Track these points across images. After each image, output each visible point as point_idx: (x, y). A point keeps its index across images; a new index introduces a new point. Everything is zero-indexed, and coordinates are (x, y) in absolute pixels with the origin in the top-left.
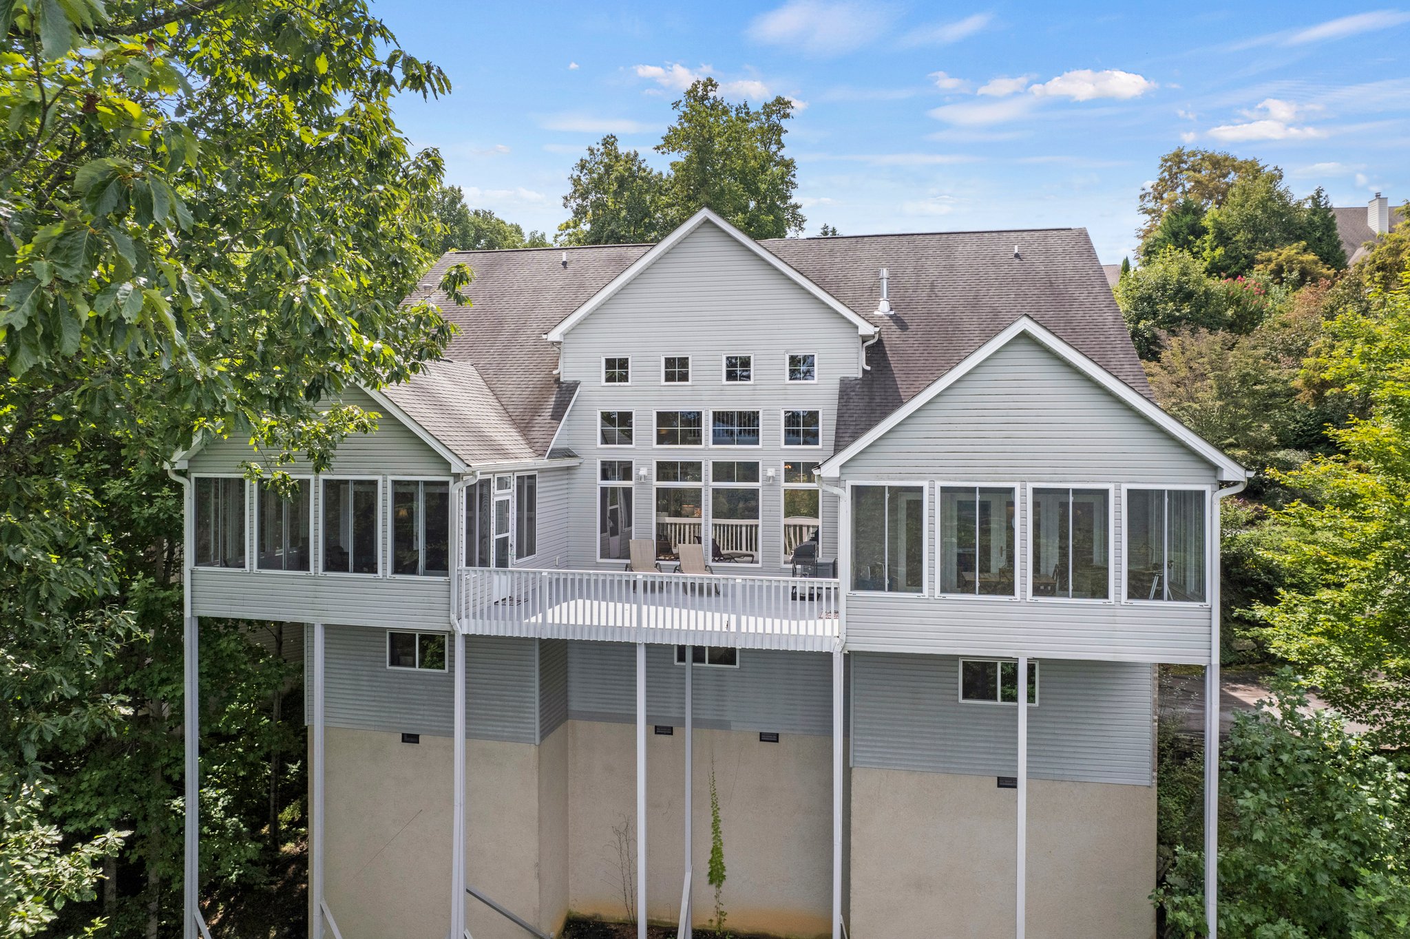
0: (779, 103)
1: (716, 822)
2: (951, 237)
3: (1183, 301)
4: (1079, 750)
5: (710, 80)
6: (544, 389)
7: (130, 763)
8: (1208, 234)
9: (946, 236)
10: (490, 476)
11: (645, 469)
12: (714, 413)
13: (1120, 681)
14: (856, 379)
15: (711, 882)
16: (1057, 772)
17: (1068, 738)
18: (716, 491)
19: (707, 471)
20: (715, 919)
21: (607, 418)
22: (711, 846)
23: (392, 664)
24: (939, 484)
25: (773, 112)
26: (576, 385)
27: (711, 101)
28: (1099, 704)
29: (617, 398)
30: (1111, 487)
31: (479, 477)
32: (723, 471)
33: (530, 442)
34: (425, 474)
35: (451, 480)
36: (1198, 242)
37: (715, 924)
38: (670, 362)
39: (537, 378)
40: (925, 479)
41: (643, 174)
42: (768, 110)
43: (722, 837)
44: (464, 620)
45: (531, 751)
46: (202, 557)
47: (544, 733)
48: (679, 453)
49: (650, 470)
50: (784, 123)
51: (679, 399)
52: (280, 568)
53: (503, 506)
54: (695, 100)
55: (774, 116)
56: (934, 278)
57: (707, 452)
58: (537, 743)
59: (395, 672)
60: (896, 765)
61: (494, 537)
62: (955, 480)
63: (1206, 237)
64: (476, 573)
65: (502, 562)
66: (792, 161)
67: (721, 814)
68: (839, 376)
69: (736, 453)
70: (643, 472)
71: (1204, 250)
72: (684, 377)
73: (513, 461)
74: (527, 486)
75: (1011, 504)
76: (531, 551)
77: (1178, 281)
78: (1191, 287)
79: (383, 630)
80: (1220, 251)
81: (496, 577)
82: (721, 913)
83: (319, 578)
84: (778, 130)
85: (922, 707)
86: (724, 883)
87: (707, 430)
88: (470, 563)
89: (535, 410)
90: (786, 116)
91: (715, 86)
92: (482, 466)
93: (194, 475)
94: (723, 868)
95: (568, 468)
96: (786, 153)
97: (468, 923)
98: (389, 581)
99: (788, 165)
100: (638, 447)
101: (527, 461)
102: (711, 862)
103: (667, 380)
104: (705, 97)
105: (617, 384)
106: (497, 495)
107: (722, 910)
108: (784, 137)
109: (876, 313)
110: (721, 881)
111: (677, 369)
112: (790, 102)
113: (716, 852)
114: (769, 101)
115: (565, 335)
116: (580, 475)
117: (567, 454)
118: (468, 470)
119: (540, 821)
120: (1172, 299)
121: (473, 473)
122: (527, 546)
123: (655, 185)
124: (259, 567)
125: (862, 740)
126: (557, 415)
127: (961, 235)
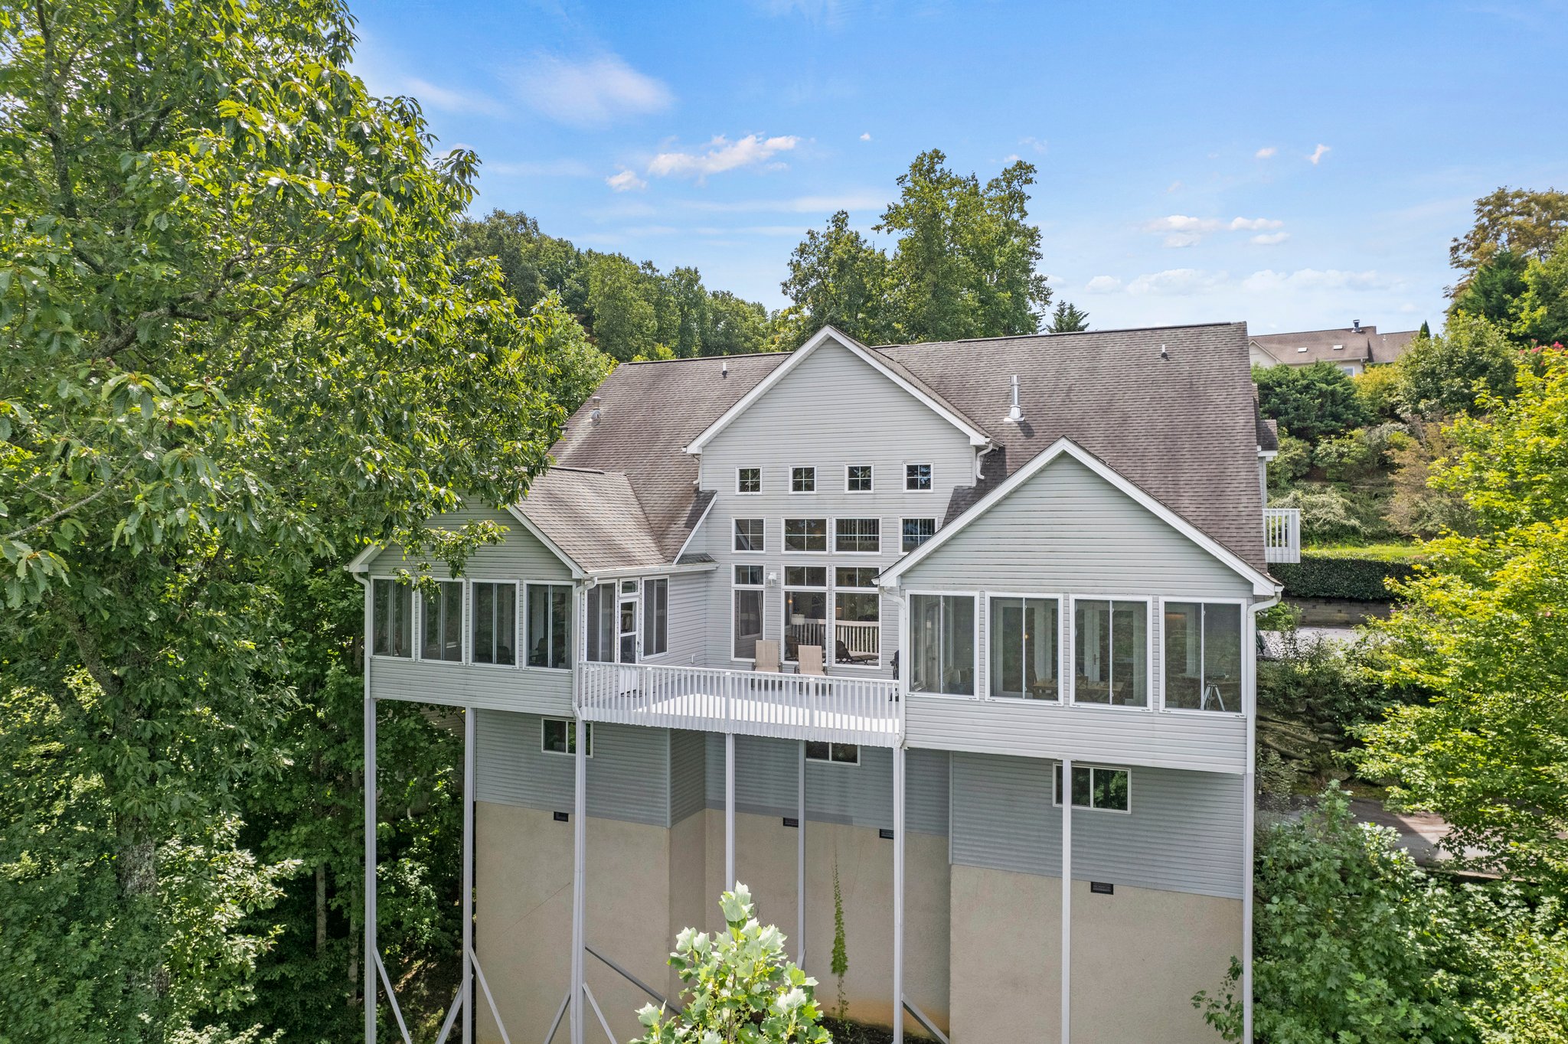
0: (1021, 168)
1: (839, 914)
2: (1102, 337)
3: (1475, 377)
4: (1173, 860)
5: (936, 152)
6: (684, 498)
7: (330, 824)
8: (1527, 290)
9: (1097, 335)
10: (615, 581)
11: (774, 574)
12: (838, 521)
13: (1214, 793)
14: (970, 488)
15: (834, 971)
16: (1150, 880)
17: (1161, 847)
18: (840, 596)
19: (831, 576)
20: (838, 1008)
21: (741, 525)
22: (834, 938)
23: (546, 748)
24: (989, 594)
25: (1013, 178)
26: (712, 493)
27: (938, 174)
28: (1192, 815)
29: (749, 507)
30: (1149, 599)
31: (597, 582)
32: (846, 576)
33: (662, 549)
34: (552, 579)
35: (574, 584)
36: (1516, 302)
37: (837, 1012)
38: (797, 472)
39: (679, 487)
40: (976, 589)
41: (864, 255)
42: (1009, 176)
43: (845, 928)
44: (584, 708)
45: (663, 833)
46: (380, 648)
47: (676, 819)
48: (806, 559)
49: (779, 574)
50: (1026, 189)
51: (805, 506)
52: (439, 658)
53: (628, 607)
54: (921, 175)
55: (1015, 182)
56: (1073, 382)
57: (831, 558)
58: (669, 825)
59: (548, 755)
60: (992, 864)
61: (618, 636)
62: (1004, 590)
63: (1525, 295)
64: (597, 668)
65: (628, 656)
66: (1036, 229)
67: (844, 906)
68: (954, 486)
69: (858, 559)
70: (772, 576)
71: (1522, 310)
72: (810, 487)
73: (636, 567)
74: (657, 591)
75: (1055, 612)
76: (661, 648)
77: (1469, 353)
78: (1485, 358)
79: (538, 717)
80: (1542, 311)
81: (622, 672)
82: (844, 1002)
83: (469, 668)
84: (1021, 198)
85: (1018, 809)
86: (846, 973)
87: (831, 537)
88: (592, 656)
89: (672, 519)
90: (1029, 181)
91: (942, 158)
92: (599, 573)
93: (373, 577)
94: (845, 959)
95: (706, 572)
96: (1029, 223)
97: (589, 977)
98: (524, 672)
99: (1032, 235)
100: (769, 553)
101: (654, 567)
102: (834, 951)
103: (794, 490)
104: (931, 170)
105: (750, 493)
106: (621, 598)
107: (844, 998)
108: (1027, 206)
109: (1007, 420)
110: (842, 971)
111: (803, 479)
112: (1032, 166)
113: (839, 942)
114: (1009, 167)
115: (704, 447)
116: (717, 578)
117: (704, 559)
118: (585, 576)
119: (671, 899)
120: (1459, 374)
121: (591, 579)
122: (657, 643)
123: (877, 266)
124: (423, 657)
125: (960, 839)
126: (690, 524)
127: (1113, 334)
